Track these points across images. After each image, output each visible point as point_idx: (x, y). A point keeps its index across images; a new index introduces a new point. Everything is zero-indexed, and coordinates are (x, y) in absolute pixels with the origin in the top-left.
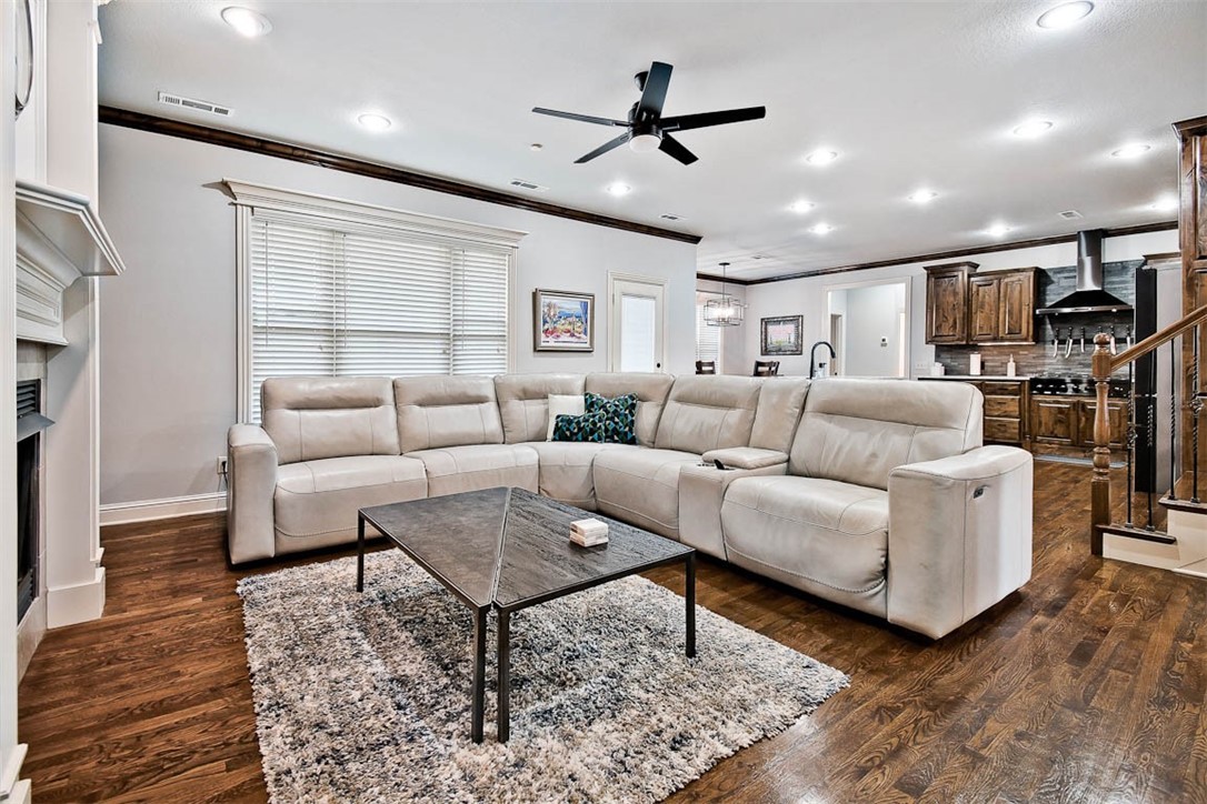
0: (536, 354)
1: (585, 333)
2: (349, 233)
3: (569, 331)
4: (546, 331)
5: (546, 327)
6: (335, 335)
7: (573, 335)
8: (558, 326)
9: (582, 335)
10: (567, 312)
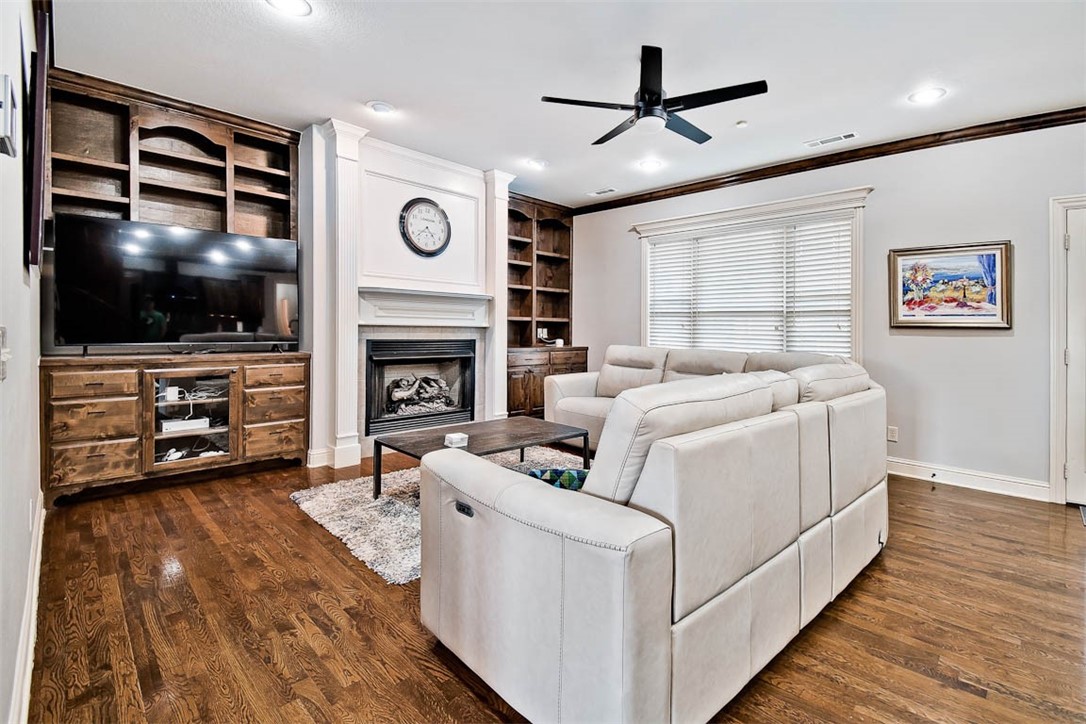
0: (894, 331)
1: (992, 299)
2: (701, 238)
3: (953, 300)
4: (909, 303)
5: (909, 296)
6: (694, 315)
7: (963, 305)
8: (931, 294)
9: (986, 305)
10: (950, 273)
